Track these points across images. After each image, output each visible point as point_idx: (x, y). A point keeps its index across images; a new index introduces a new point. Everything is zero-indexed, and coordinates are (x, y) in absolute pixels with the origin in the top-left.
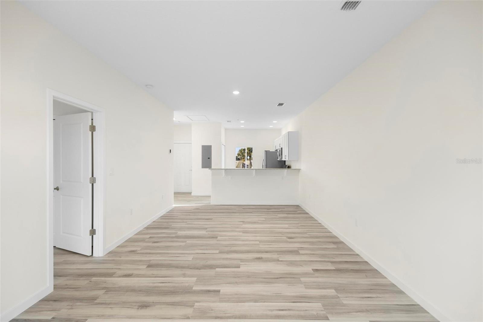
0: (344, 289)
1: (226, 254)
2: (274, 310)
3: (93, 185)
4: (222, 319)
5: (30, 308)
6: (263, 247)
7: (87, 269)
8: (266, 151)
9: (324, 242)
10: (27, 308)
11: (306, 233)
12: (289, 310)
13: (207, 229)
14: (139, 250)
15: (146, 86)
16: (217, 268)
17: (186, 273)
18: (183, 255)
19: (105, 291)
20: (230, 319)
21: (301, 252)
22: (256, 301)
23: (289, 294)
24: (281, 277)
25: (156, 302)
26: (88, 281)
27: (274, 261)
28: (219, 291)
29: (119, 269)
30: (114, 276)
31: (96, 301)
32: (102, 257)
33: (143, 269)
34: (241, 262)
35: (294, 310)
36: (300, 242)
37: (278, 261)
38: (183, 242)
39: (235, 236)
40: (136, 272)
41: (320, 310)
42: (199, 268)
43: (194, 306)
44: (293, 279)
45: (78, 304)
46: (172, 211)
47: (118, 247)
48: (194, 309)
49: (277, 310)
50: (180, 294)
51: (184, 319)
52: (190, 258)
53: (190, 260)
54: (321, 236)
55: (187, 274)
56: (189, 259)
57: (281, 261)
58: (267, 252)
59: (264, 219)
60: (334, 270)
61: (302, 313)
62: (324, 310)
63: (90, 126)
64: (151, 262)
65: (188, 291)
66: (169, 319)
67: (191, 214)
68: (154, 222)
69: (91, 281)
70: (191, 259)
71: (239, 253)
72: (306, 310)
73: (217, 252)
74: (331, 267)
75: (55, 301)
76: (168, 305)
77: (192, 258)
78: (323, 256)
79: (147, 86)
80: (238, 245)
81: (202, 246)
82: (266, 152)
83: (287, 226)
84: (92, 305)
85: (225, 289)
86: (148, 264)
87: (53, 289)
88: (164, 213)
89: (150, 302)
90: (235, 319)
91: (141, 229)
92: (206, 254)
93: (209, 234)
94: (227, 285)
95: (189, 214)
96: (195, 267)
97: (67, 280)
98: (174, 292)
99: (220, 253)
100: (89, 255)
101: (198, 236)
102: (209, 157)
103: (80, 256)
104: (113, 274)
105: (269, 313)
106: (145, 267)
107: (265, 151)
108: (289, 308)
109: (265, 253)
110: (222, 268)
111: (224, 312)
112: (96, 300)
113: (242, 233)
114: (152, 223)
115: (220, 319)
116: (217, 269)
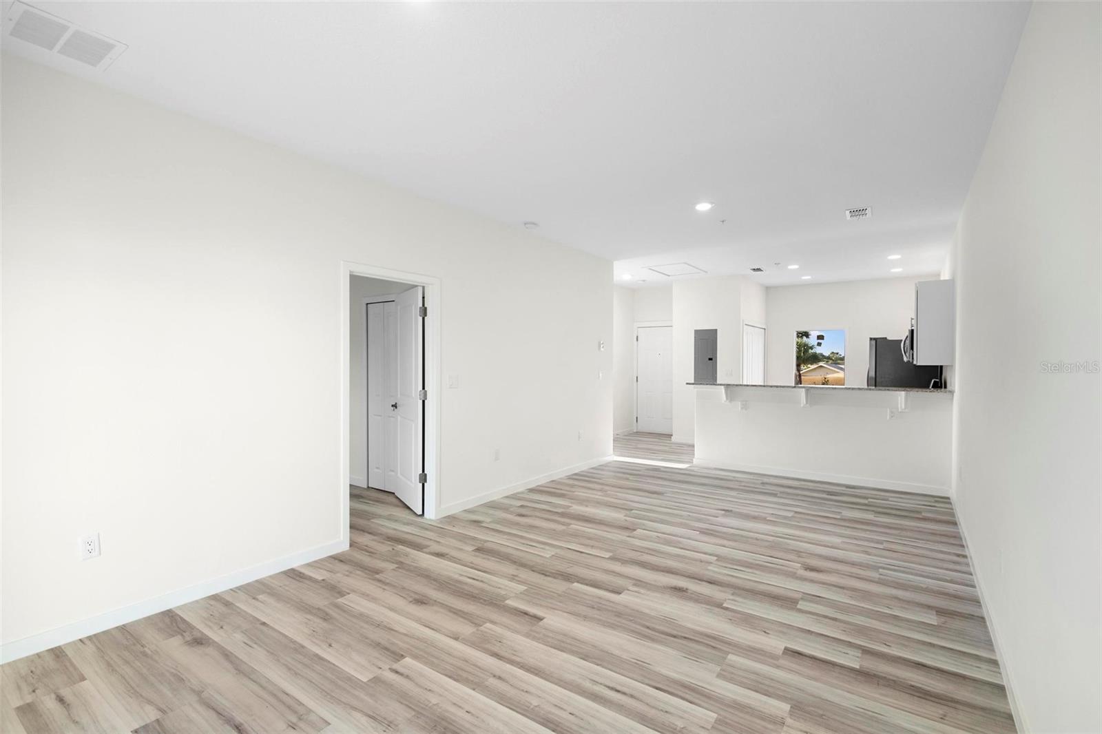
0: (822, 715)
1: (620, 564)
2: (601, 684)
3: (424, 402)
4: (501, 660)
5: (315, 562)
6: (715, 571)
7: (403, 532)
8: (876, 339)
9: (908, 602)
10: (311, 561)
11: (875, 568)
12: (632, 696)
13: (632, 510)
14: (487, 523)
15: (525, 224)
16: (578, 582)
17: (520, 575)
18: (542, 546)
19: (397, 566)
20: (512, 665)
21: (802, 605)
22: (585, 657)
23: (664, 671)
24: (685, 638)
25: (439, 602)
26: (390, 548)
27: (708, 604)
28: (540, 619)
29: (439, 542)
30: (425, 550)
31: (377, 576)
32: (432, 520)
33: (467, 552)
34: (635, 585)
35: (641, 701)
36: (824, 583)
37: (720, 606)
38: (563, 524)
39: (674, 536)
40: (454, 553)
41: (698, 725)
42: (548, 574)
43: (481, 626)
44: (709, 650)
45: (358, 572)
46: (602, 467)
47: (465, 511)
48: (478, 630)
49: (609, 687)
50: (481, 603)
51: (451, 637)
52: (548, 553)
53: (545, 557)
54: (922, 585)
55: (520, 578)
56: (545, 555)
57: (727, 609)
58: (711, 582)
59: (790, 514)
60: (852, 670)
61: (652, 713)
62: (709, 728)
63: (420, 308)
64: (485, 544)
65: (495, 602)
66: (433, 629)
67: (631, 477)
68: (553, 481)
69: (393, 549)
70: (548, 556)
71: (647, 569)
72: (666, 712)
73: (607, 555)
74: (852, 660)
75: (341, 561)
76: (450, 611)
77: (553, 554)
78: (861, 631)
79: (527, 226)
80: (662, 553)
81: (590, 539)
82: (874, 342)
83: (836, 540)
84: (370, 579)
85: (555, 621)
86: (480, 545)
87: (349, 546)
88: (584, 469)
89: (431, 599)
90: (519, 668)
91: (520, 490)
92: (583, 555)
93: (626, 520)
94: (565, 614)
95: (628, 476)
96: (542, 570)
97: (373, 540)
98: (475, 597)
99: (611, 558)
100: (419, 514)
101: (600, 520)
102: (711, 357)
103: (412, 512)
104: (425, 548)
105: (588, 685)
106: (470, 548)
107: (871, 339)
108: (633, 693)
109: (704, 583)
110: (587, 585)
111: (515, 653)
112: (378, 574)
113: (698, 532)
114: (548, 482)
115: (498, 659)
116: (576, 584)
